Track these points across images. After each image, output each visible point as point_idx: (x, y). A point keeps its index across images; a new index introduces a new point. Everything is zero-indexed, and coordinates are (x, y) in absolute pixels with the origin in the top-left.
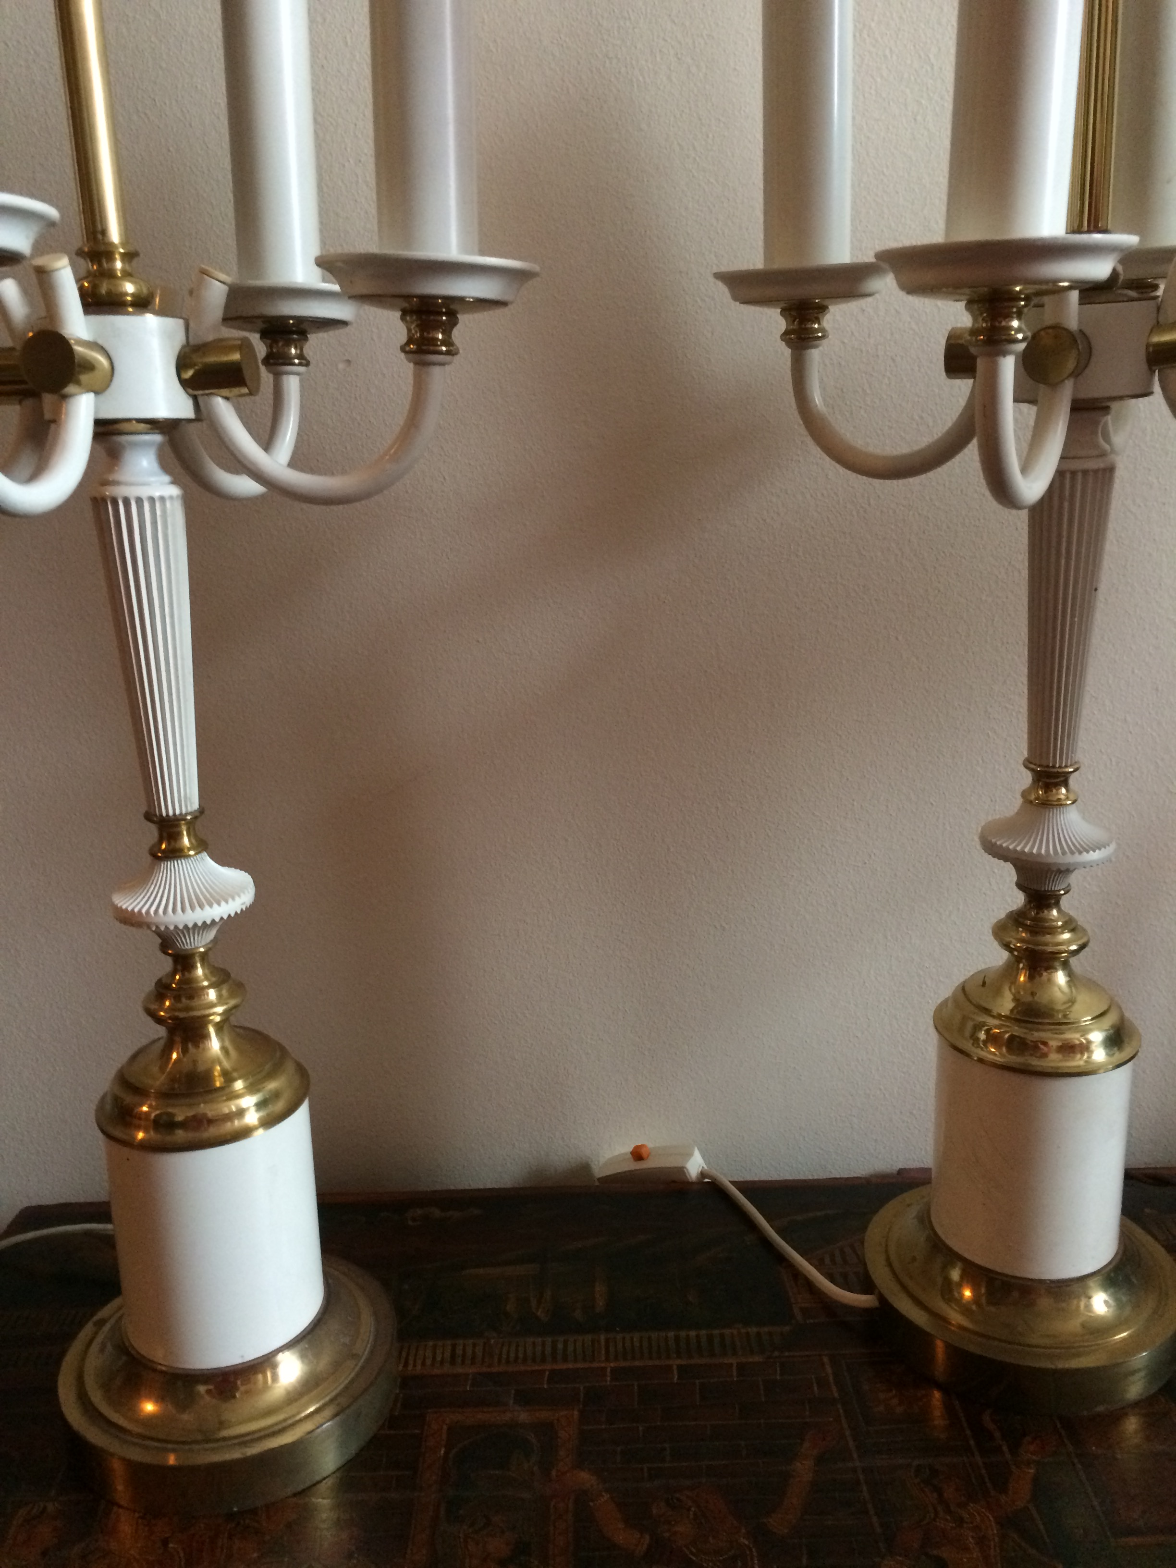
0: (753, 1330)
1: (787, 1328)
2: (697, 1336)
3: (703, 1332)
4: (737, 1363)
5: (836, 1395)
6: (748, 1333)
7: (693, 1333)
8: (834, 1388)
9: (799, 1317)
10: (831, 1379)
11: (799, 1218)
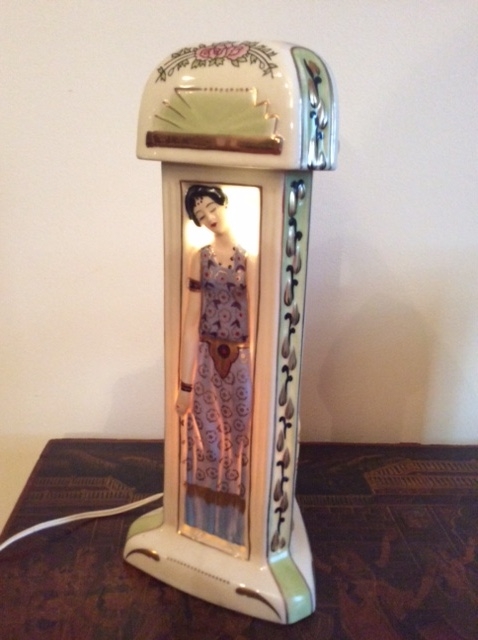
0: (357, 496)
1: (371, 496)
2: (336, 498)
3: (338, 497)
4: (354, 508)
5: (394, 521)
6: (355, 497)
7: (334, 497)
8: (393, 519)
9: (374, 492)
10: (391, 515)
11: (369, 457)
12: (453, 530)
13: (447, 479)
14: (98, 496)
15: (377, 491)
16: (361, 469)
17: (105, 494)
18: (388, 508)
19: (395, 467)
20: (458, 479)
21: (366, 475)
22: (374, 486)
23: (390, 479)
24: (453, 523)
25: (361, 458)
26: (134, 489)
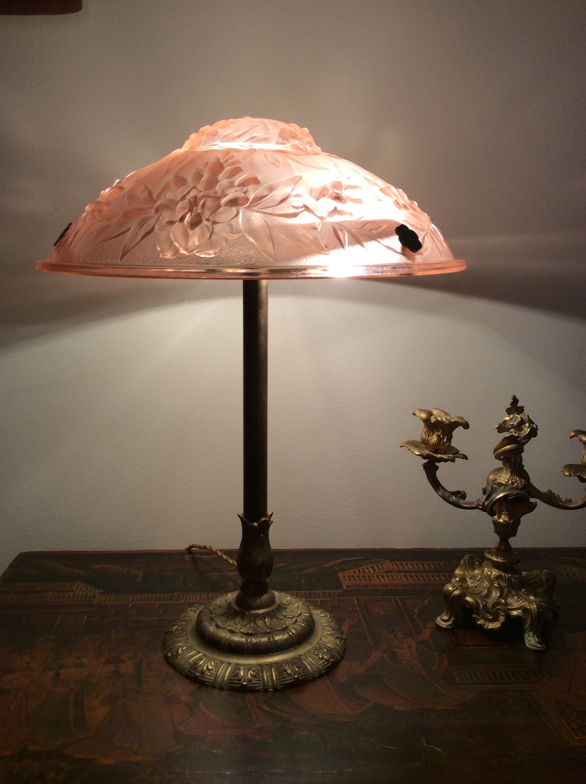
0: (327, 591)
1: (341, 591)
2: (305, 593)
3: (307, 592)
4: (321, 601)
5: (358, 609)
6: (325, 592)
7: (303, 592)
8: (357, 607)
9: (345, 588)
10: (357, 605)
11: (347, 560)
12: (415, 617)
13: (422, 576)
14: (64, 597)
15: (347, 586)
16: (337, 569)
17: (71, 596)
18: (355, 600)
19: (373, 568)
20: (433, 576)
21: (340, 575)
22: (345, 583)
23: (364, 577)
24: (416, 610)
25: (338, 561)
26: (101, 591)
